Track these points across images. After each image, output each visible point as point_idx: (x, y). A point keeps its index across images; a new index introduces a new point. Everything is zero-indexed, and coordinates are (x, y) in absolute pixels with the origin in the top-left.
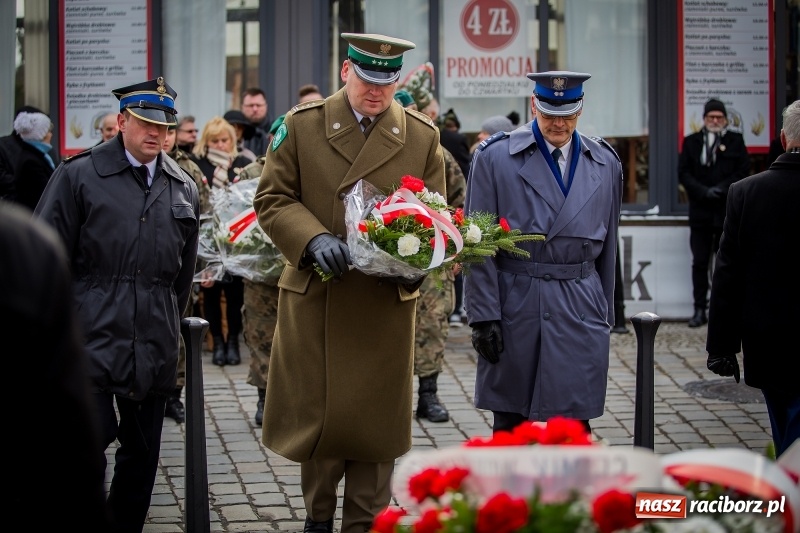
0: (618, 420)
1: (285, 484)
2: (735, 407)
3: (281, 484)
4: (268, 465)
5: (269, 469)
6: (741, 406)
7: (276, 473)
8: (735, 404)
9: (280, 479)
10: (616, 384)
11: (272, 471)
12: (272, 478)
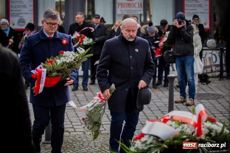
0: (165, 105)
1: (72, 122)
2: (198, 101)
3: (71, 122)
4: (68, 117)
5: (68, 118)
6: (200, 101)
7: (70, 119)
8: (198, 100)
9: (71, 121)
10: (165, 94)
11: (69, 119)
12: (69, 120)
